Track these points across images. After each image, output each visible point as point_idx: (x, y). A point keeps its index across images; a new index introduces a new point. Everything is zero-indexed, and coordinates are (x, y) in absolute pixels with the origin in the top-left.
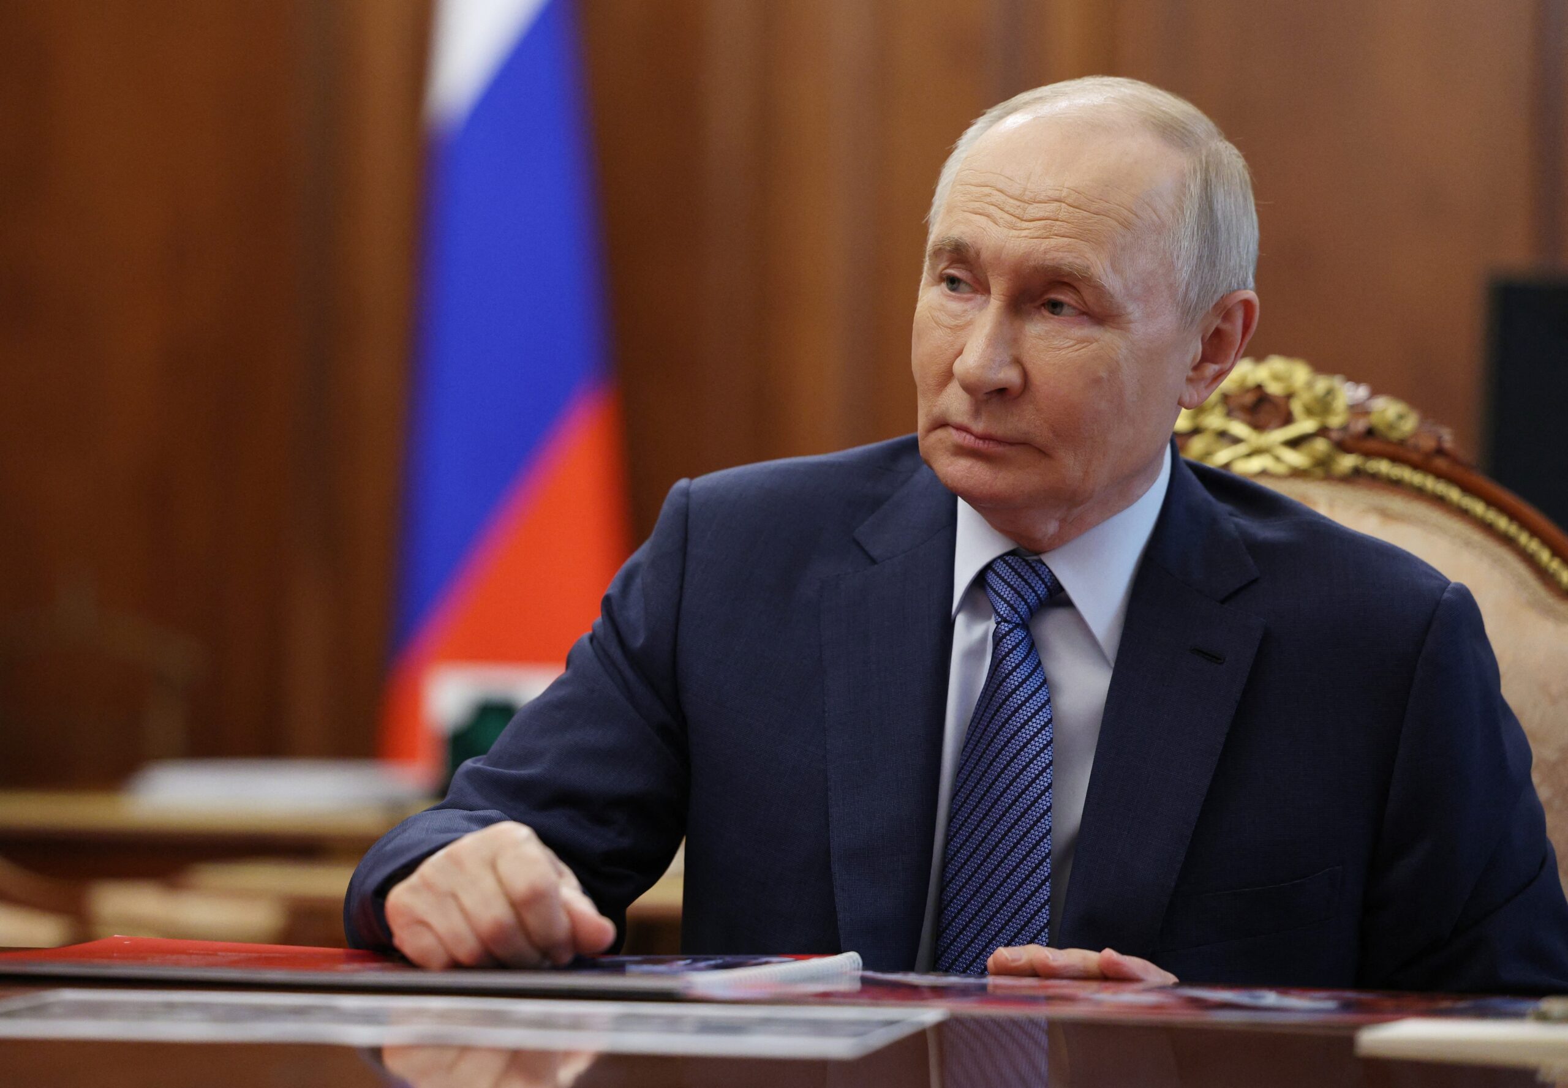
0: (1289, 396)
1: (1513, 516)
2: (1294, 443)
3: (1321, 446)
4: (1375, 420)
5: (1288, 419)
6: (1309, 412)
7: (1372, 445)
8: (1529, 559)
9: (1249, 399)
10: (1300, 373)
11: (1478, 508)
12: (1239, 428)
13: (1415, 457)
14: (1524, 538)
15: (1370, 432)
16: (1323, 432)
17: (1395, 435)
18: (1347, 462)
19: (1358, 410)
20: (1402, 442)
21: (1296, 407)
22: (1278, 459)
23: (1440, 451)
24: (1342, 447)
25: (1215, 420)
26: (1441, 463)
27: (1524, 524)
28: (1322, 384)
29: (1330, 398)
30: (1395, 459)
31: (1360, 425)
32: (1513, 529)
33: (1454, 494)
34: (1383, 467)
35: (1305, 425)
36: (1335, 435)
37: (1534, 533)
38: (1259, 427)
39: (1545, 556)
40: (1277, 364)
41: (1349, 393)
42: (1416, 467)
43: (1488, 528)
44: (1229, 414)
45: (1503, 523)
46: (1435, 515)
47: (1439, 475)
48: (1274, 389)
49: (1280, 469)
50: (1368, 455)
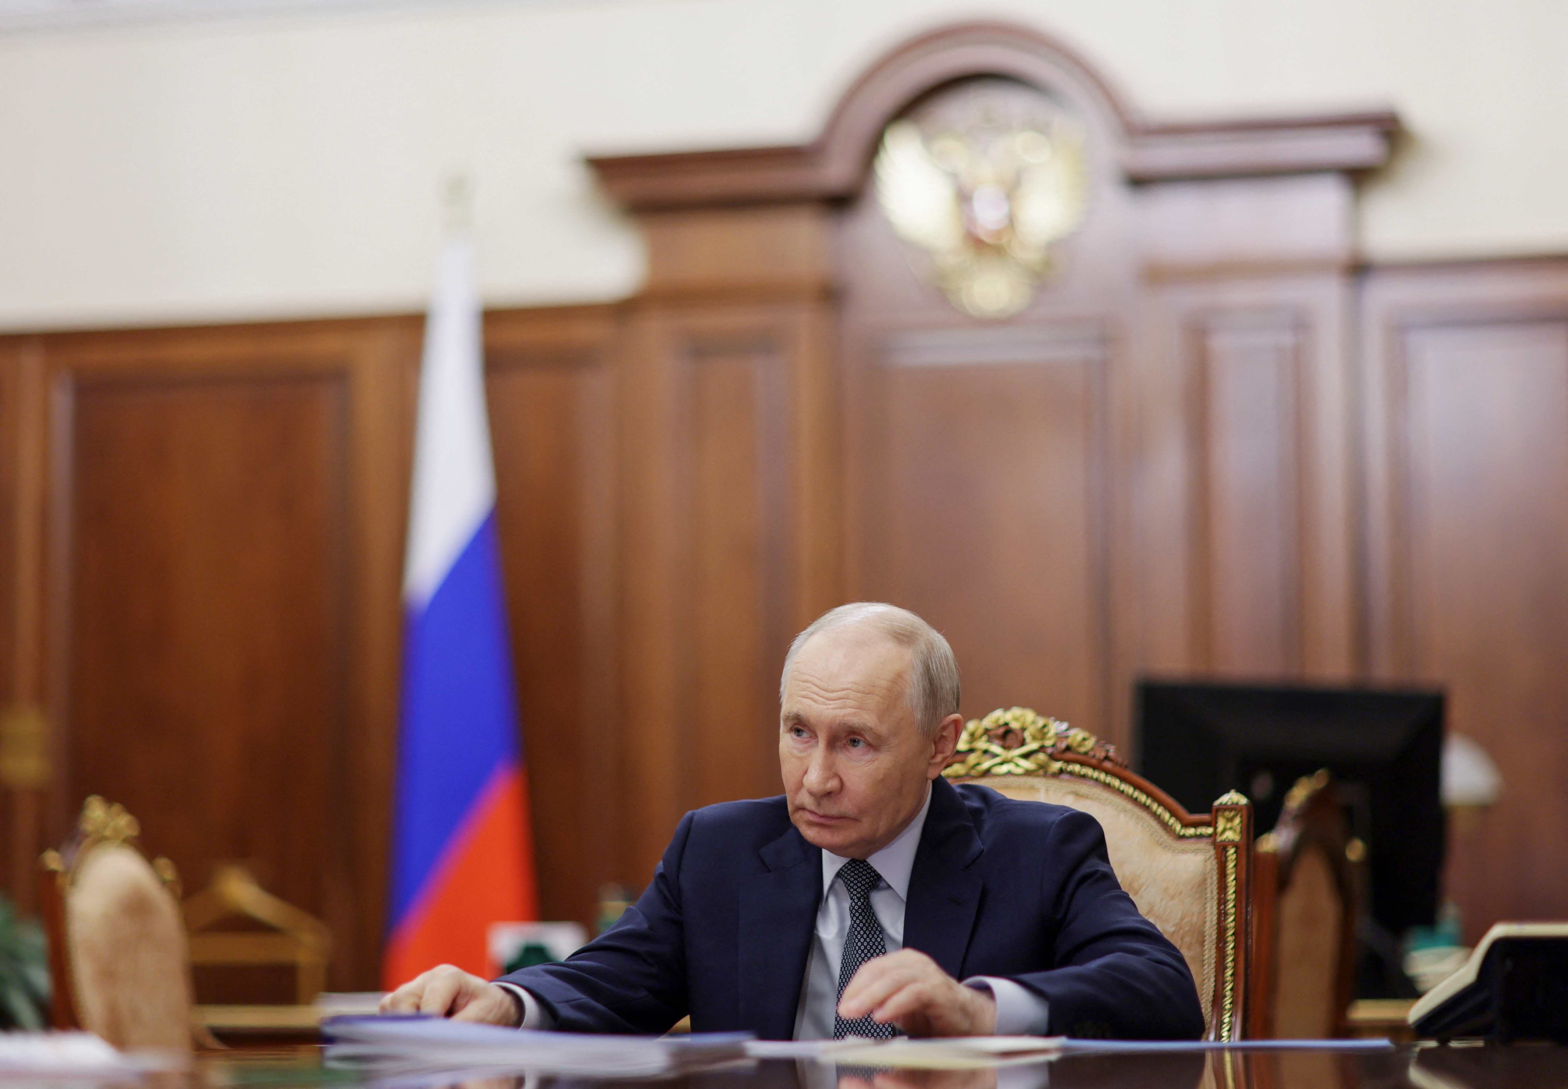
0: (1023, 729)
1: (1149, 794)
2: (1026, 756)
3: (1042, 757)
4: (1069, 741)
5: (1023, 743)
6: (1034, 738)
7: (1069, 755)
8: (1157, 817)
9: (1001, 731)
10: (1029, 716)
11: (1130, 790)
12: (995, 748)
13: (1094, 761)
14: (1155, 806)
15: (1068, 748)
16: (1042, 749)
17: (1082, 750)
18: (1057, 766)
19: (1060, 737)
20: (1086, 753)
21: (1027, 735)
22: (1017, 765)
23: (1107, 758)
24: (1053, 757)
25: (982, 744)
26: (1108, 765)
27: (1155, 799)
28: (1041, 722)
29: (1046, 730)
30: (1083, 764)
31: (1063, 745)
32: (1149, 802)
33: (1116, 783)
34: (1077, 768)
35: (1032, 746)
36: (1049, 751)
37: (1161, 803)
38: (1006, 748)
39: (1166, 816)
40: (1016, 711)
41: (1056, 727)
42: (1095, 768)
43: (1135, 801)
44: (990, 740)
45: (1143, 798)
46: (1106, 795)
47: (1107, 772)
48: (1015, 725)
49: (1019, 771)
50: (1068, 762)
